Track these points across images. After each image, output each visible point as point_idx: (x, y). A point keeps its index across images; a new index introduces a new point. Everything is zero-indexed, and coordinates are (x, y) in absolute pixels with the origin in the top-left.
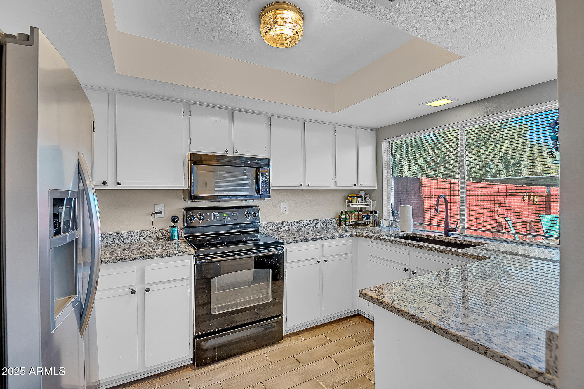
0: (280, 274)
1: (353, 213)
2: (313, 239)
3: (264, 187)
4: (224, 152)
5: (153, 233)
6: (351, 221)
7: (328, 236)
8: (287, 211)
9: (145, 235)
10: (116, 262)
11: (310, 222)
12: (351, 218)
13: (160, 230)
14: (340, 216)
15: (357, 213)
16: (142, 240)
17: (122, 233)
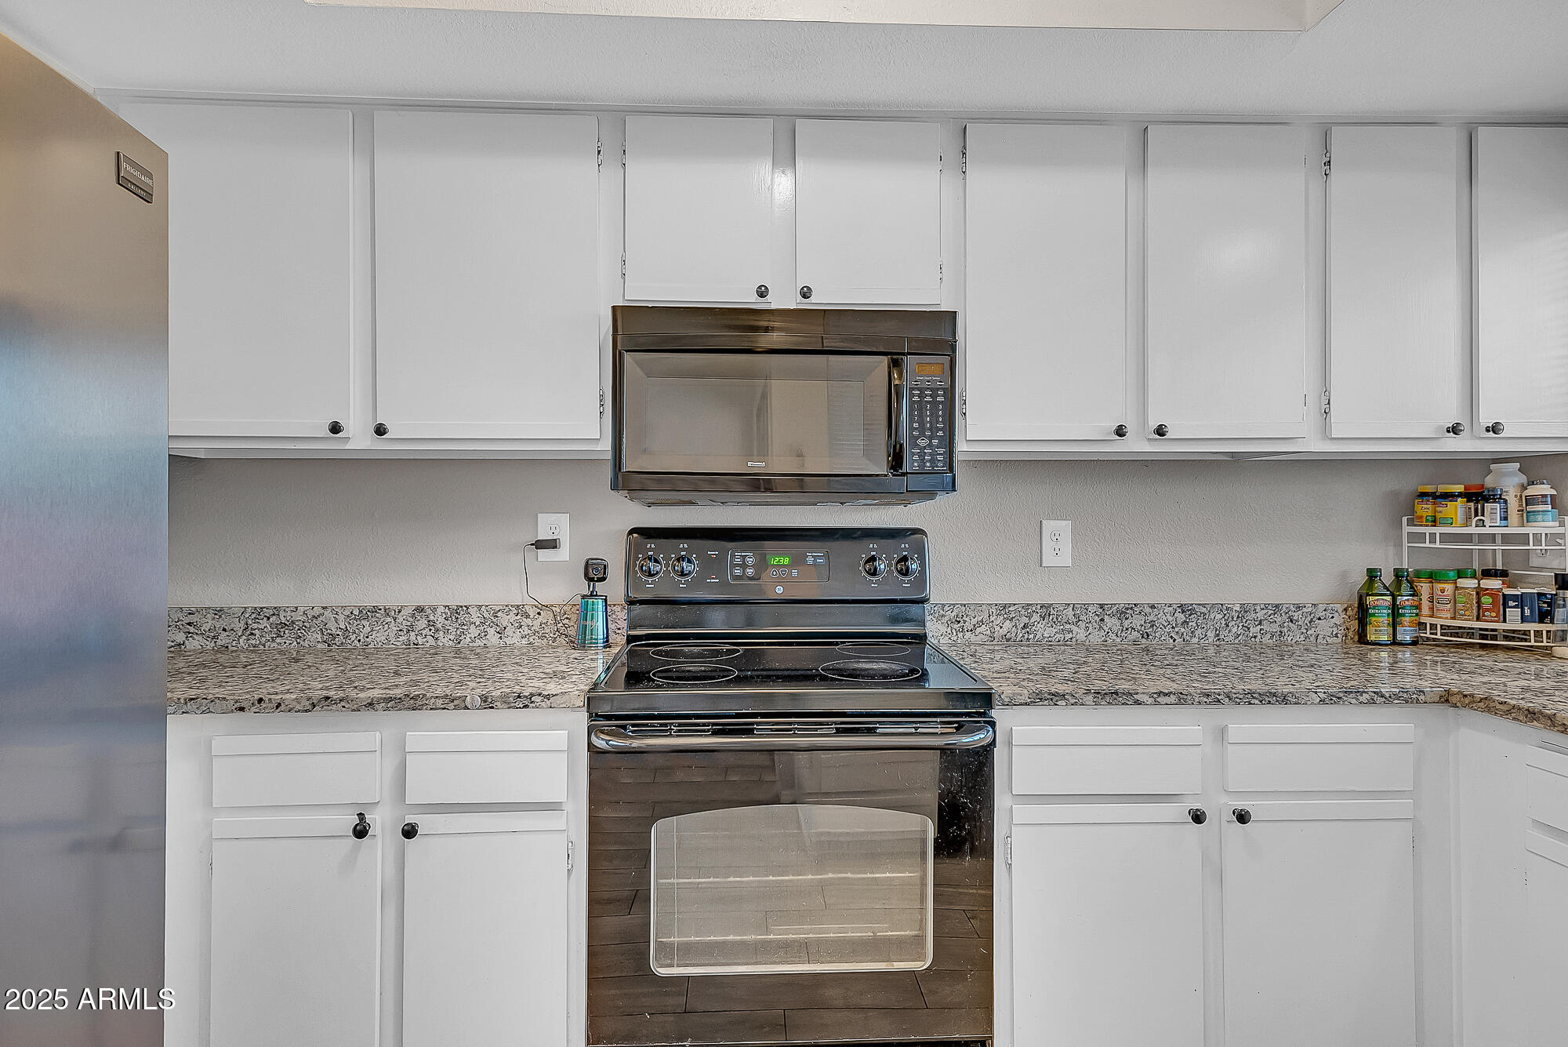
0: (973, 844)
1: (1446, 582)
2: (1160, 693)
3: (923, 442)
4: (754, 298)
5: (528, 617)
6: (1434, 621)
7: (1256, 686)
8: (1066, 560)
9: (504, 619)
10: (306, 711)
11: (1183, 612)
12: (1432, 609)
13: (552, 606)
14: (1361, 598)
15: (1470, 583)
16: (493, 638)
17: (434, 609)
